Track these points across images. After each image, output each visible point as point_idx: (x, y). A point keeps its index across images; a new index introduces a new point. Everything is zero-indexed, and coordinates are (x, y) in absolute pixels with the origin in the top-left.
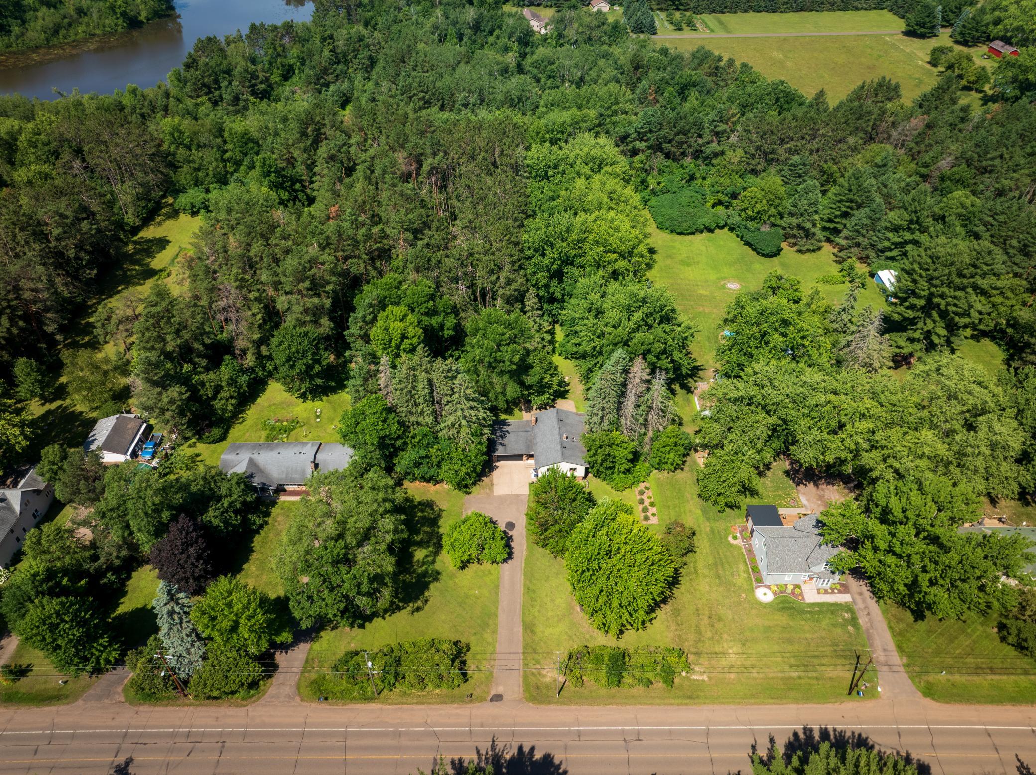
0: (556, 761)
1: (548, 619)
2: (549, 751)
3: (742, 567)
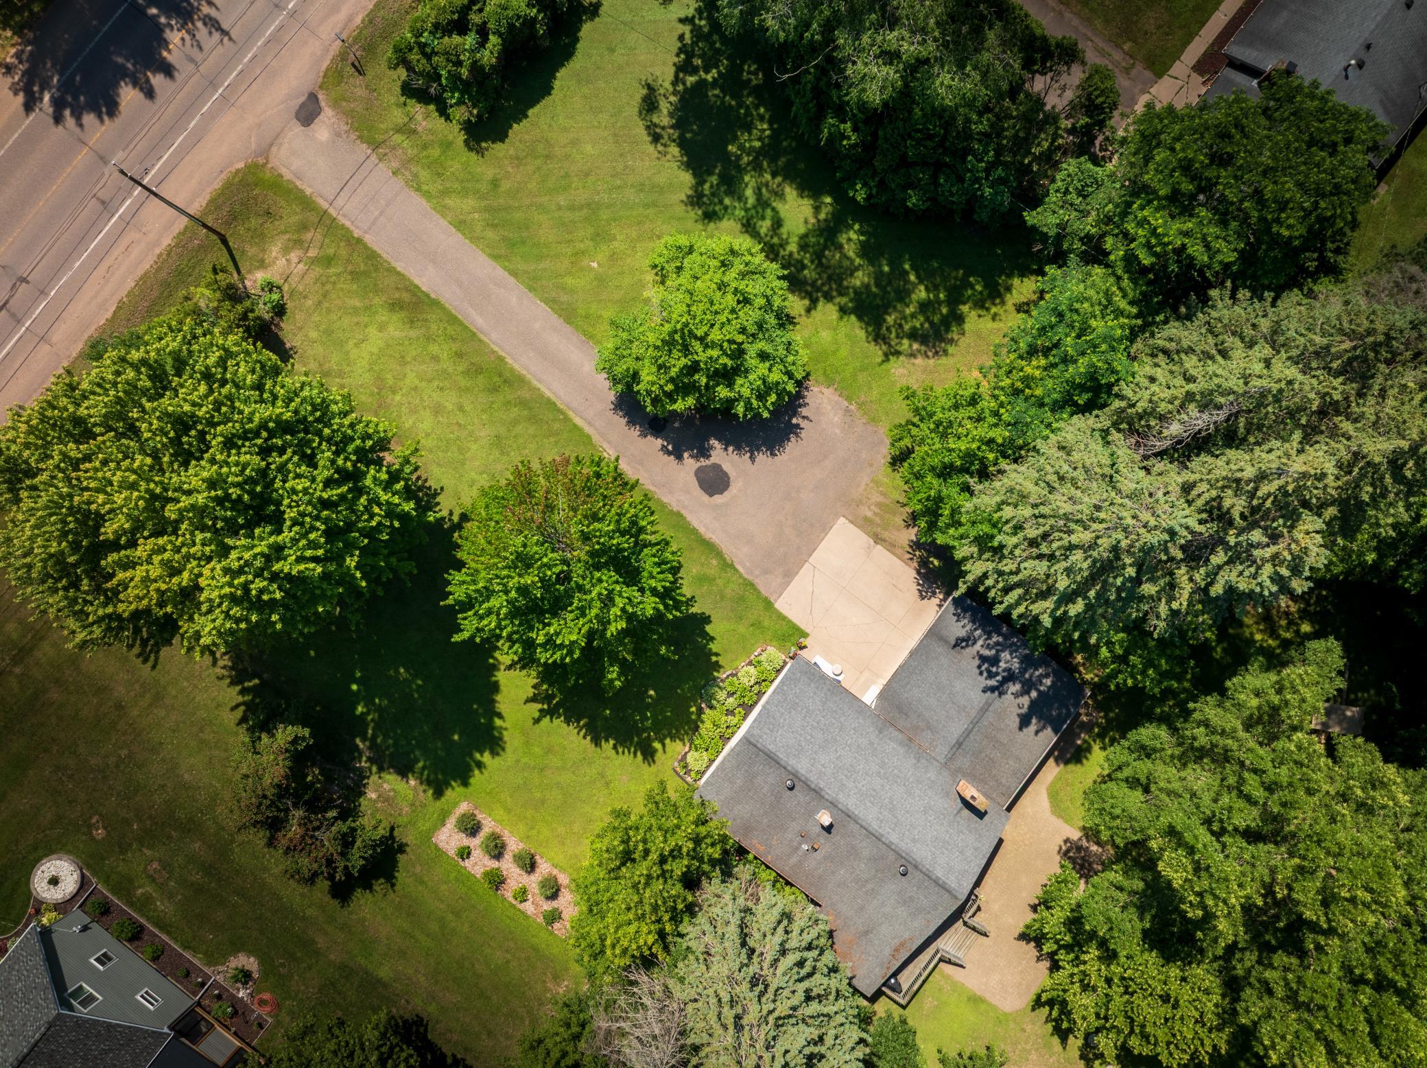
0: (89, 119)
1: (403, 361)
2: (118, 121)
3: (162, 906)
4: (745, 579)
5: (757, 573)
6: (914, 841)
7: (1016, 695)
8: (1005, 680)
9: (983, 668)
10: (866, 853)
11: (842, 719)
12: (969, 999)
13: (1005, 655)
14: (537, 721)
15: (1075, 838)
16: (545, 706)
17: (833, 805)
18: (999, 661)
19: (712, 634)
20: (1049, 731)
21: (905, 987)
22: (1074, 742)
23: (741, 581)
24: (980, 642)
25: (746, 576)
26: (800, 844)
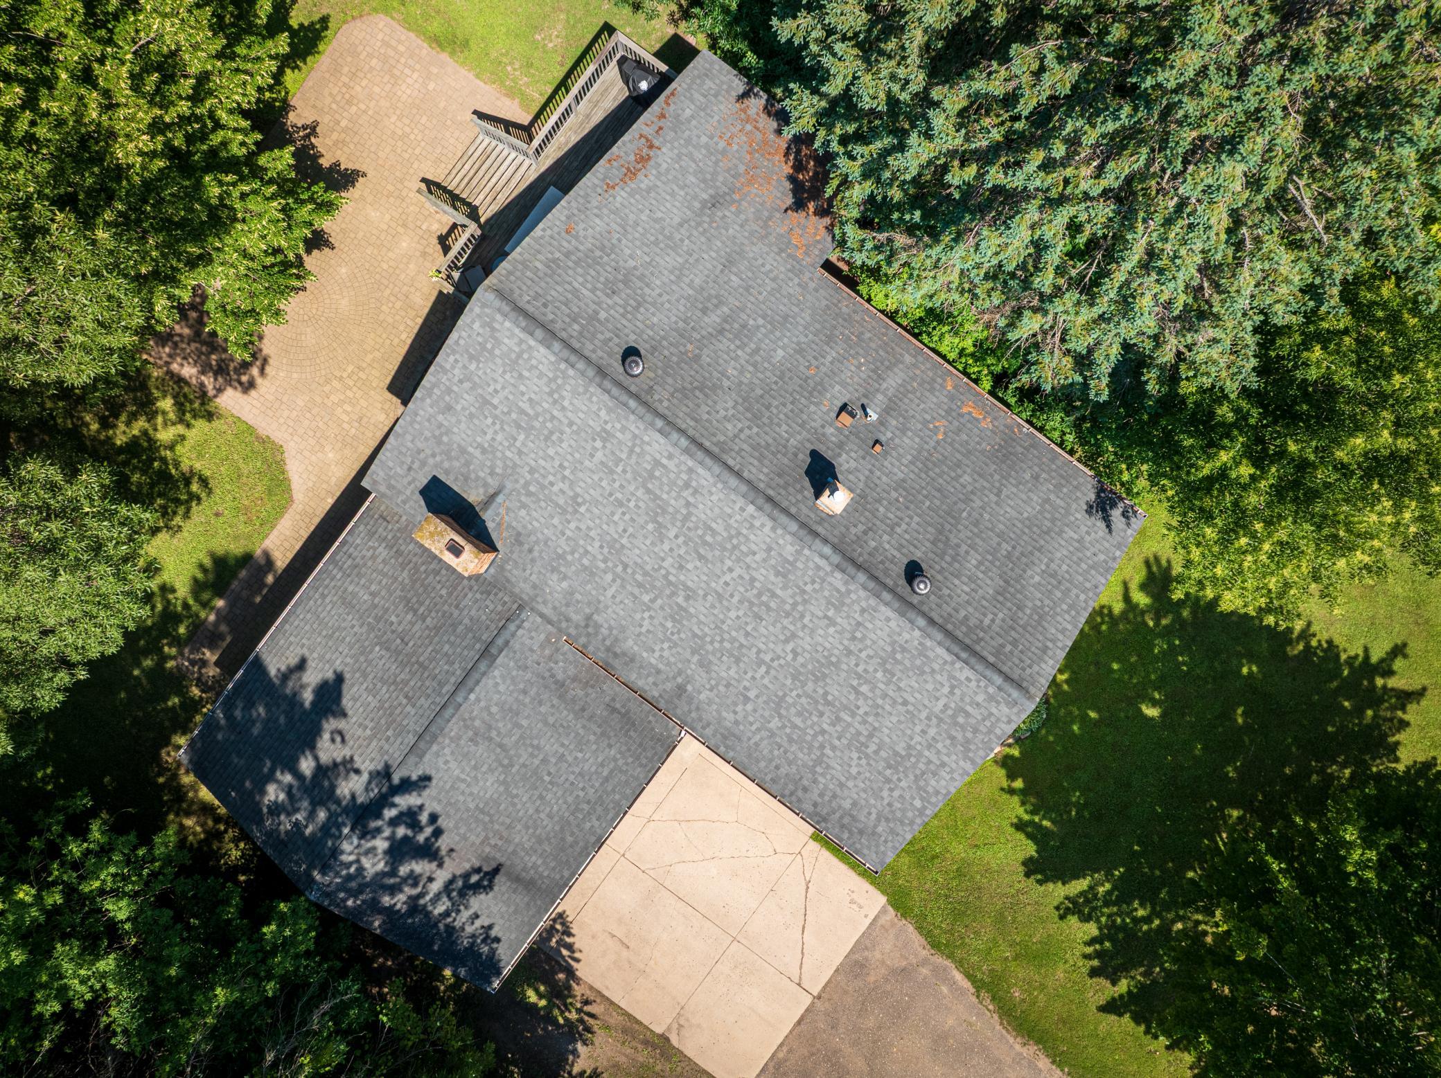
4: (950, 956)
5: (925, 971)
6: (606, 436)
7: (348, 767)
8: (374, 808)
9: (428, 831)
10: (726, 404)
11: (775, 723)
12: (466, 44)
13: (374, 866)
14: (1398, 651)
15: (229, 392)
16: (1379, 682)
17: (810, 529)
18: (390, 852)
19: (1021, 836)
20: (275, 664)
21: (612, 71)
22: (231, 605)
23: (958, 953)
24: (435, 887)
25: (948, 963)
26: (882, 422)
